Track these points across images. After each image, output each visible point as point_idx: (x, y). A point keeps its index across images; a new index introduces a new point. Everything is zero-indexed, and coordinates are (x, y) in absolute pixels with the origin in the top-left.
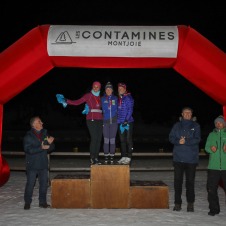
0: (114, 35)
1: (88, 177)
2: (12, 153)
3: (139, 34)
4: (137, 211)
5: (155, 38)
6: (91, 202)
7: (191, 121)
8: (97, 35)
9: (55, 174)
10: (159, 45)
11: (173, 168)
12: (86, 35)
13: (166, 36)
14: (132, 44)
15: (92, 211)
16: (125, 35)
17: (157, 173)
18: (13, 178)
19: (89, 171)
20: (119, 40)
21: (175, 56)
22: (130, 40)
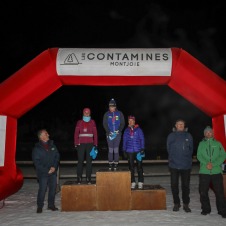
0: (115, 57)
1: (94, 182)
2: (25, 162)
3: (137, 55)
4: (137, 212)
5: (151, 59)
6: (97, 205)
7: (184, 131)
8: (101, 56)
9: (65, 181)
10: (155, 65)
11: (169, 174)
12: (91, 56)
13: (162, 57)
14: (131, 64)
15: (98, 213)
16: (126, 56)
17: (155, 178)
18: (26, 185)
19: (95, 177)
20: (120, 61)
21: (170, 75)
22: (130, 61)
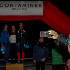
0: (14, 5)
3: (26, 5)
5: (33, 6)
8: (7, 5)
13: (38, 6)
14: (23, 9)
16: (20, 5)
19: (5, 67)
20: (17, 7)
21: (42, 15)
22: (22, 8)
